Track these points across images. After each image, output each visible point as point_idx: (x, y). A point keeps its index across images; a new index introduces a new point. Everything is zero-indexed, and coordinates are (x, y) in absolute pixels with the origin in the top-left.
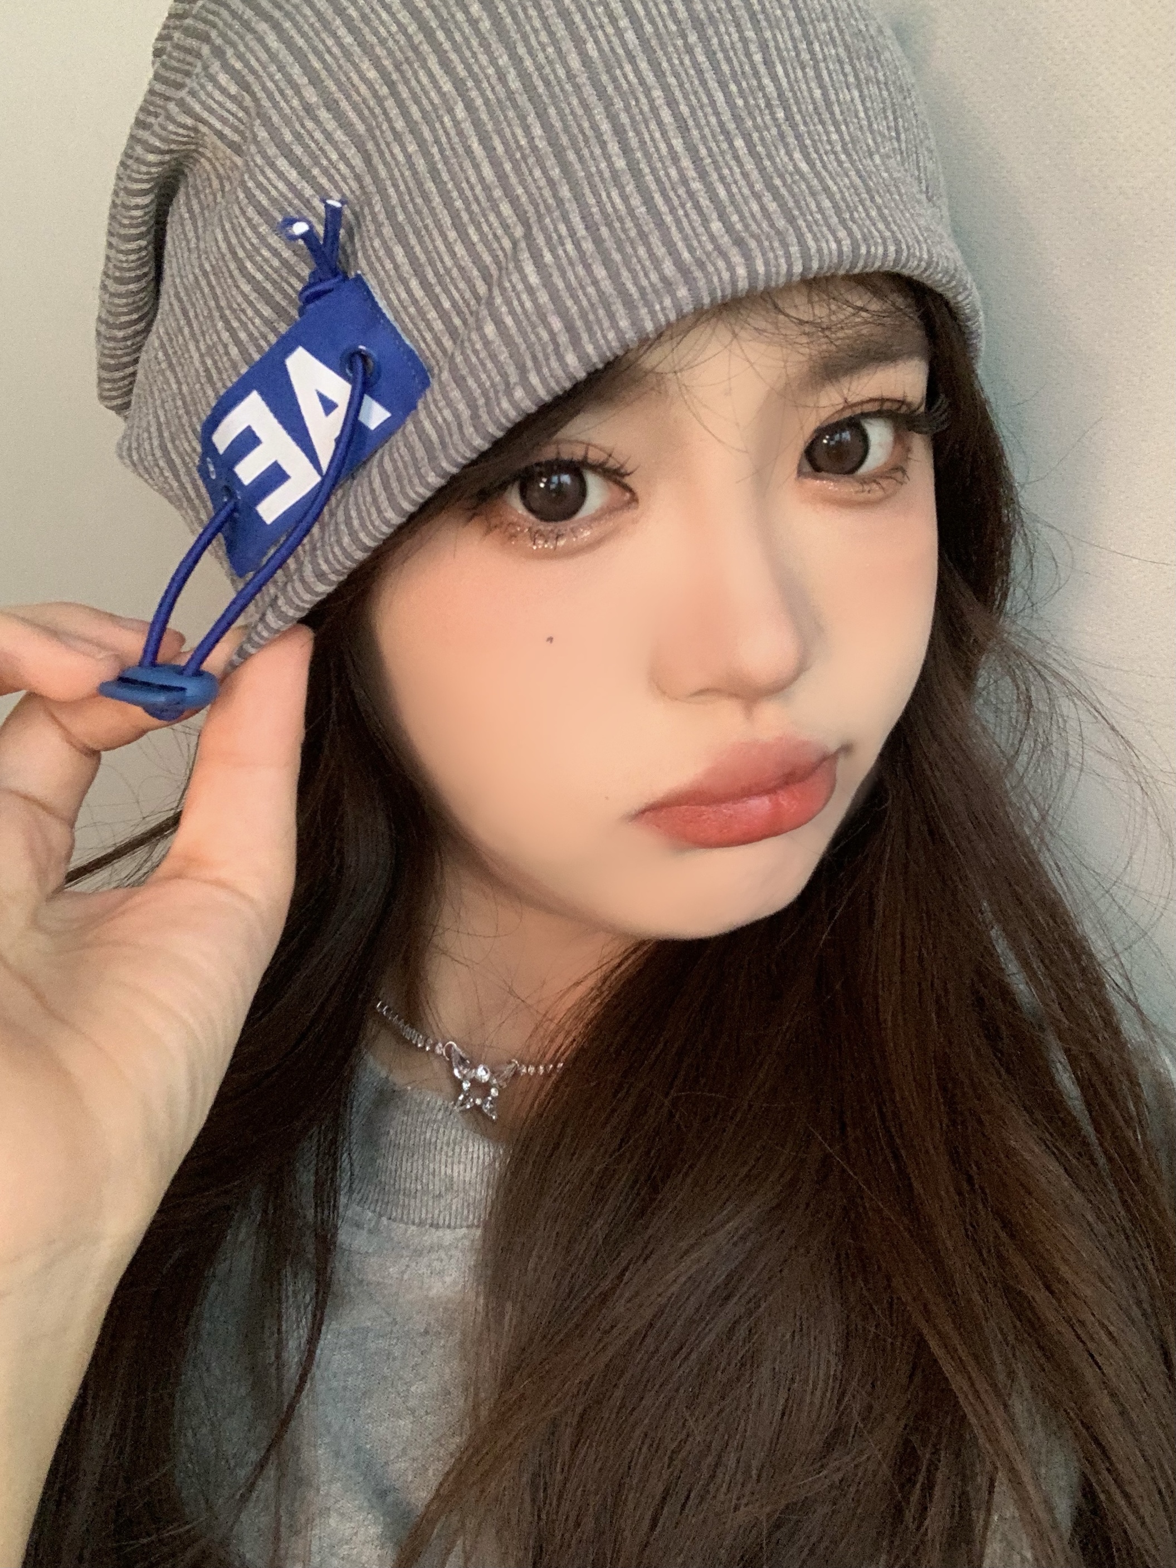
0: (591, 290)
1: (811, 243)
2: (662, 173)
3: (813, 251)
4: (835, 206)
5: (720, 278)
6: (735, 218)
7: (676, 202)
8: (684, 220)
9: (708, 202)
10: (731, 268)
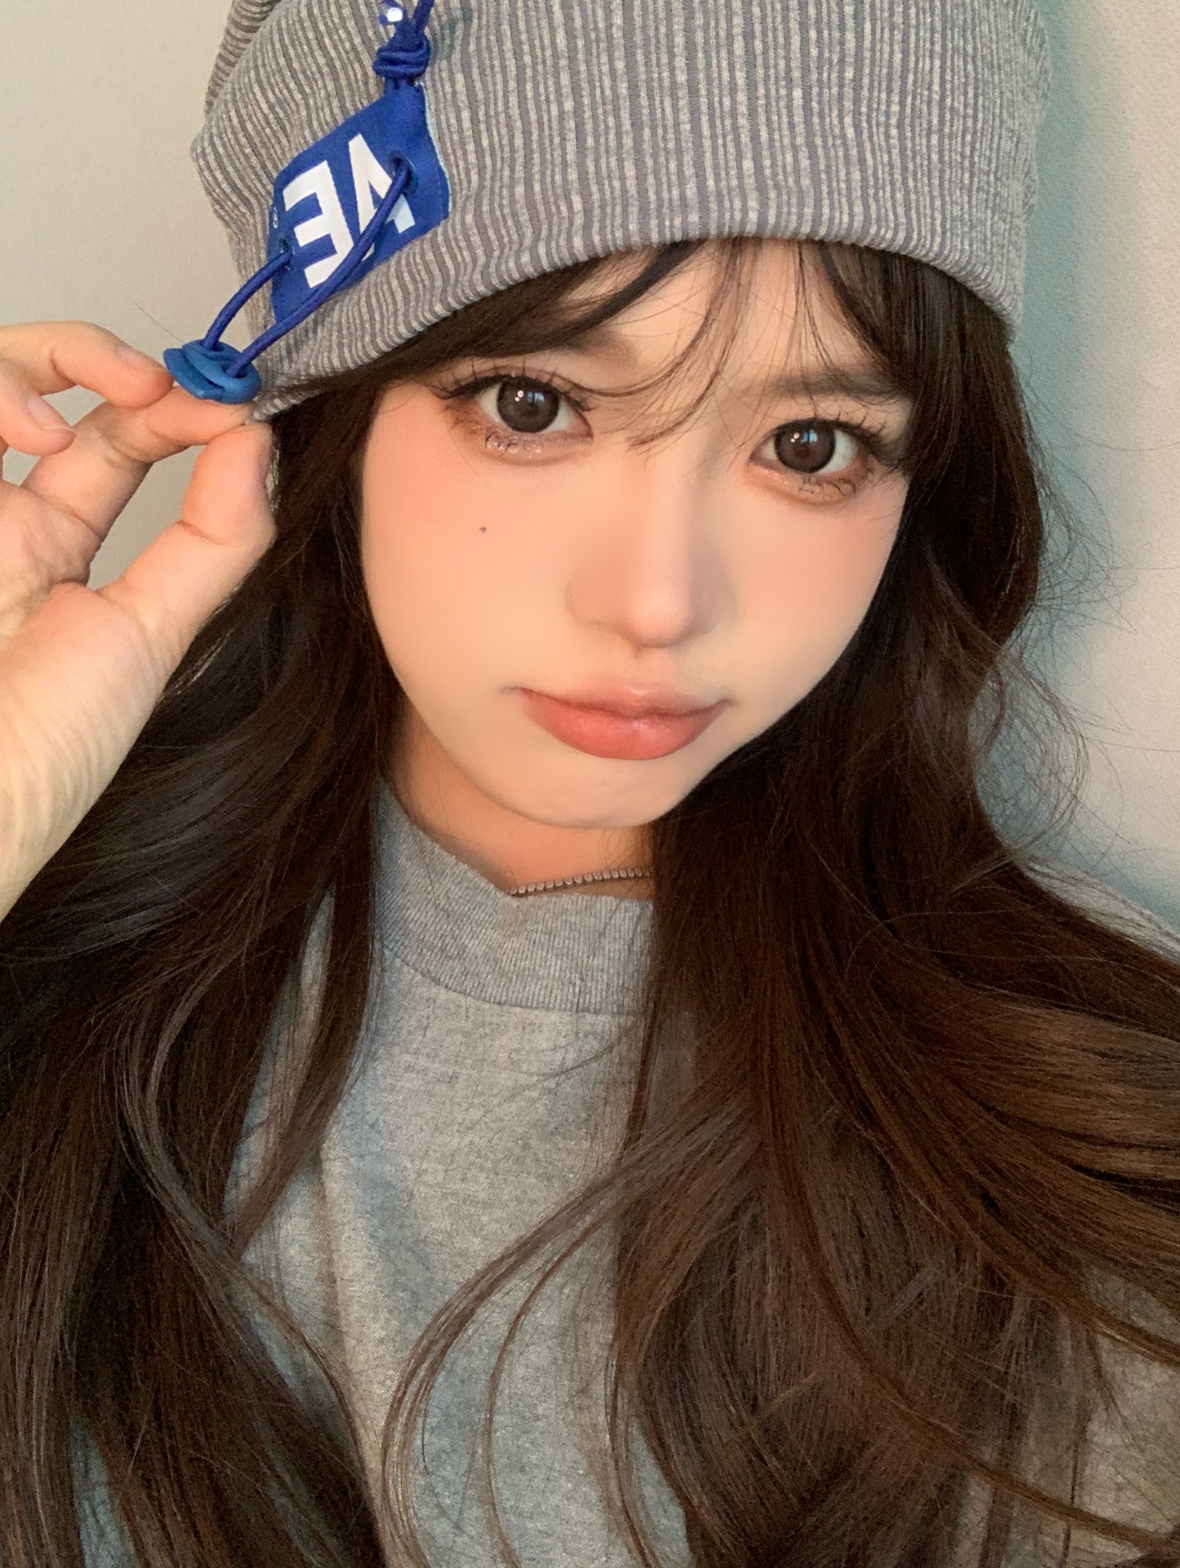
0: (616, 184)
1: (826, 210)
2: (717, 99)
3: (825, 218)
4: (864, 180)
5: (732, 217)
6: (767, 163)
7: (719, 131)
8: (721, 149)
9: (748, 140)
10: (745, 210)
